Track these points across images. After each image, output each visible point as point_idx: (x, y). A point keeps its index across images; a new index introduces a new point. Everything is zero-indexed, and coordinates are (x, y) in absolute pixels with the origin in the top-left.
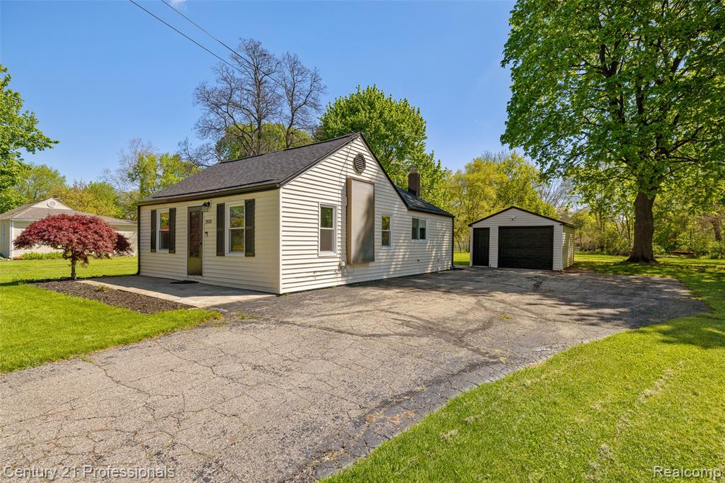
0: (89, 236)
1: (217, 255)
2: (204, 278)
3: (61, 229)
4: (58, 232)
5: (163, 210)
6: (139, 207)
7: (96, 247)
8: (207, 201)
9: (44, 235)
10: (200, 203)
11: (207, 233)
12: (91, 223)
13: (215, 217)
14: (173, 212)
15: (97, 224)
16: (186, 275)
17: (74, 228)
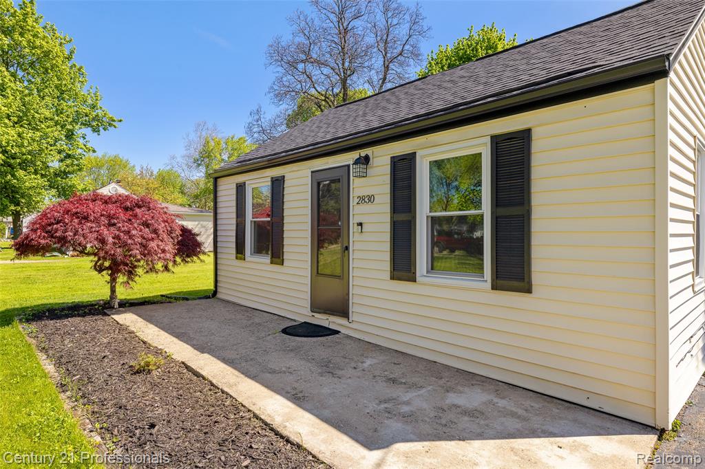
0: (134, 232)
1: (392, 278)
2: (353, 326)
3: (86, 218)
4: (80, 223)
5: (259, 183)
6: (216, 179)
7: (146, 252)
8: (363, 152)
9: (57, 230)
10: (348, 158)
11: (360, 224)
12: (140, 207)
13: (387, 189)
14: (278, 185)
15: (149, 209)
16: (307, 311)
17: (110, 217)
